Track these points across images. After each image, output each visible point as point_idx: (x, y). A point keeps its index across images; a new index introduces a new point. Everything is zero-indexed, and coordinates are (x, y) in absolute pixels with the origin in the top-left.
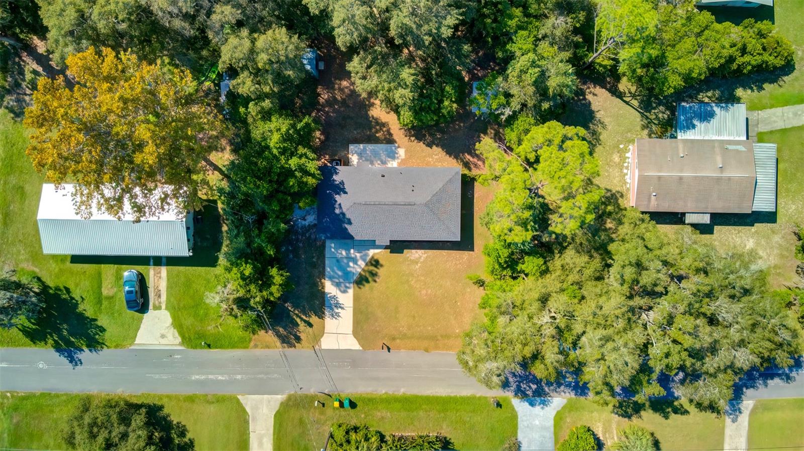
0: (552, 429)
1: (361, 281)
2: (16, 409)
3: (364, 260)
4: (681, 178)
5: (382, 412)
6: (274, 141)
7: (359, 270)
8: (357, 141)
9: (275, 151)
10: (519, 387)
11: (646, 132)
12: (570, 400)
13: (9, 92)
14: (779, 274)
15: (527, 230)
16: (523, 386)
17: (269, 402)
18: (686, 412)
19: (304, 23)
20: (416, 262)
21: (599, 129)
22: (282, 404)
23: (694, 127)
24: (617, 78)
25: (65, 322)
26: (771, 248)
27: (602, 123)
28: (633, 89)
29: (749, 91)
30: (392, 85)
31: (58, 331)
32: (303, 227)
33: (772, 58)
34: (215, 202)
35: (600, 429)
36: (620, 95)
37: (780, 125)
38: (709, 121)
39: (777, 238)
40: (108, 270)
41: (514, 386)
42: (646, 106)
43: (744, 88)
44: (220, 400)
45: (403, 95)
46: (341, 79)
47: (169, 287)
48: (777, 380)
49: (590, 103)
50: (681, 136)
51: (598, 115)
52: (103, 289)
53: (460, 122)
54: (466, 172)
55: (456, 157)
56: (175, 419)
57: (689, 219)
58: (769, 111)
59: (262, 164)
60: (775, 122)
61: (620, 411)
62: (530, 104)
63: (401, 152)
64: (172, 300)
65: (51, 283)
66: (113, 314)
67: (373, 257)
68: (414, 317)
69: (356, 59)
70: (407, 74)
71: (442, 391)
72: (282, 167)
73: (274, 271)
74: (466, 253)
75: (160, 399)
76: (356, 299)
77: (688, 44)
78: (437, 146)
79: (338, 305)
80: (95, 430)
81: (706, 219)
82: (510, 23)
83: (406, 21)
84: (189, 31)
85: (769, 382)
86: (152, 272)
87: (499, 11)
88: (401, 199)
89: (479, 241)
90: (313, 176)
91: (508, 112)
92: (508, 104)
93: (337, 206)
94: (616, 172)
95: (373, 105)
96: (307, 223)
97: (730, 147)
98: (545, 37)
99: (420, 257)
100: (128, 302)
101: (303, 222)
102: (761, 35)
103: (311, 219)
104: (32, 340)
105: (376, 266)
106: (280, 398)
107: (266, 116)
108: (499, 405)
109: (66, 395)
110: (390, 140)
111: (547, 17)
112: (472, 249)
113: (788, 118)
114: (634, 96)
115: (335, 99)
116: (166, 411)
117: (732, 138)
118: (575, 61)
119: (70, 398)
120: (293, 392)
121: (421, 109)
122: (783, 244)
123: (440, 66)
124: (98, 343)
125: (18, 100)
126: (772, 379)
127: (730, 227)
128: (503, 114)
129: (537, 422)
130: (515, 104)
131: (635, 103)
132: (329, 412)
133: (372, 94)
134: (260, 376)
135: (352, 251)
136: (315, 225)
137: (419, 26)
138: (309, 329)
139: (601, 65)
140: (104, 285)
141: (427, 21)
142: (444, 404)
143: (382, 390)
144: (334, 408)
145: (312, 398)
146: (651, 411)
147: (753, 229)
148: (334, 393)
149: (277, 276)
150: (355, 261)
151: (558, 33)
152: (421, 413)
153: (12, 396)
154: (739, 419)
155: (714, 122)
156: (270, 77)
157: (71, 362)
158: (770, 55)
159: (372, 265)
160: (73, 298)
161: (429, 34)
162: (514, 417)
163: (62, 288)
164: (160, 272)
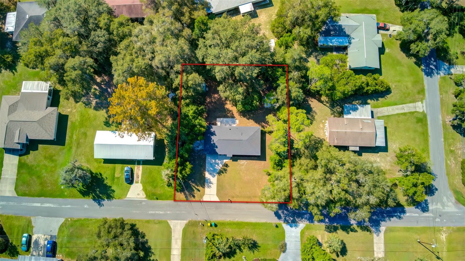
0: (300, 237)
1: (220, 173)
2: (72, 226)
3: (222, 164)
4: (346, 132)
5: (227, 229)
6: (191, 113)
7: (220, 168)
8: (220, 117)
9: (191, 117)
10: (285, 219)
11: (333, 116)
12: (307, 225)
13: (84, 96)
14: (391, 173)
15: (285, 147)
16: (287, 218)
17: (181, 223)
18: (356, 231)
19: (203, 72)
20: (242, 165)
21: (314, 115)
22: (186, 224)
23: (350, 113)
24: (321, 95)
25: (98, 188)
26: (387, 162)
27: (315, 112)
28: (327, 100)
29: (373, 101)
30: (235, 93)
31: (95, 191)
32: (198, 150)
33: (380, 88)
34: (163, 140)
35: (320, 238)
36: (322, 102)
37: (387, 114)
38: (356, 111)
39: (389, 158)
40: (118, 166)
41: (283, 218)
42: (332, 106)
43: (371, 100)
44: (160, 222)
45: (239, 97)
46: (214, 94)
47: (143, 174)
48: (395, 218)
49: (310, 105)
50: (345, 116)
51: (314, 109)
52: (115, 175)
53: (260, 110)
54: (263, 129)
55: (259, 124)
56: (140, 230)
57: (351, 148)
58: (382, 108)
59: (185, 122)
60: (385, 112)
61: (328, 230)
62: (286, 102)
63: (237, 121)
64: (143, 179)
65: (94, 171)
66: (118, 185)
67: (225, 163)
68: (242, 188)
69: (221, 86)
70: (241, 90)
71: (253, 220)
72: (193, 123)
73: (188, 163)
74: (263, 162)
75: (135, 221)
76: (218, 180)
77: (343, 81)
78: (251, 119)
79: (211, 183)
80: (110, 229)
81: (357, 149)
82: (278, 73)
83: (241, 71)
84: (164, 73)
85: (391, 219)
86: (136, 168)
87: (274, 70)
88: (237, 138)
89: (268, 157)
90: (204, 127)
91: (278, 105)
92: (278, 102)
93: (212, 141)
94: (322, 131)
95: (226, 103)
96: (199, 149)
97: (365, 121)
98: (291, 79)
99: (244, 163)
100: (126, 179)
101: (198, 148)
102: (375, 79)
103: (201, 147)
104: (83, 196)
105: (226, 167)
106: (185, 222)
107: (187, 105)
108: (277, 226)
109: (95, 219)
110: (233, 117)
111: (291, 72)
112: (265, 160)
113: (390, 111)
114: (327, 102)
115: (212, 101)
116: (137, 226)
117: (365, 118)
118: (303, 88)
119: (97, 221)
120: (191, 220)
121: (245, 104)
122: (392, 161)
123: (252, 89)
124: (111, 197)
125: (87, 99)
126: (393, 217)
127: (369, 154)
128: (276, 106)
129: (293, 234)
130: (280, 103)
131: (328, 105)
132: (206, 228)
133: (226, 99)
134: (178, 212)
135: (217, 160)
136: (202, 150)
137: (245, 73)
138: (198, 192)
139: (313, 90)
140: (116, 173)
141: (248, 71)
142: (254, 225)
143: (228, 219)
144: (208, 226)
145: (199, 222)
146: (341, 230)
147: (378, 154)
148: (208, 220)
149: (189, 166)
150: (218, 164)
151: (295, 77)
152: (244, 230)
153: (71, 220)
154: (380, 235)
155: (358, 111)
156: (192, 90)
157: (99, 205)
158: (379, 87)
159: (225, 166)
160: (102, 178)
161: (249, 75)
162: (283, 232)
163: (99, 173)
164: (139, 168)
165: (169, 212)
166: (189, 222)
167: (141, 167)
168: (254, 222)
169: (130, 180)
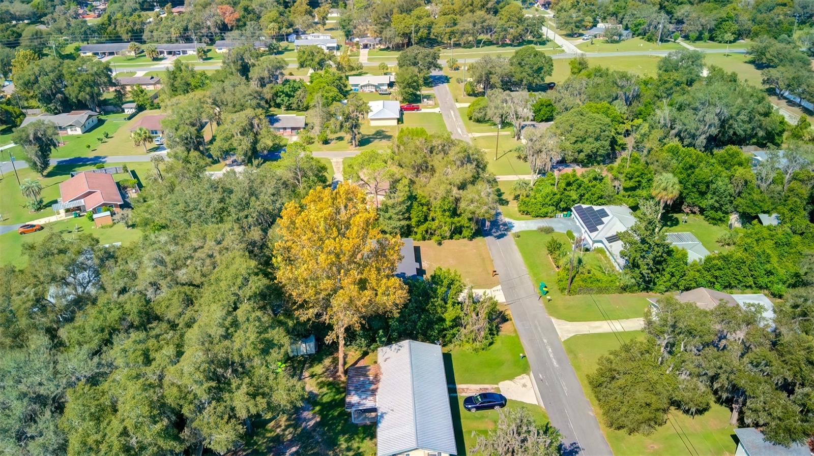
17: (560, 325)
22: (559, 319)
44: (571, 351)
47: (476, 383)
64: (487, 382)
86: (462, 395)
106: (554, 320)
108: (518, 237)
120: (546, 313)
134: (540, 330)
157: (577, 453)
164: (461, 389)
165: (545, 341)
166: (551, 314)
167: (458, 386)
168: (520, 254)
169: (492, 401)
